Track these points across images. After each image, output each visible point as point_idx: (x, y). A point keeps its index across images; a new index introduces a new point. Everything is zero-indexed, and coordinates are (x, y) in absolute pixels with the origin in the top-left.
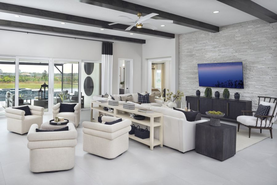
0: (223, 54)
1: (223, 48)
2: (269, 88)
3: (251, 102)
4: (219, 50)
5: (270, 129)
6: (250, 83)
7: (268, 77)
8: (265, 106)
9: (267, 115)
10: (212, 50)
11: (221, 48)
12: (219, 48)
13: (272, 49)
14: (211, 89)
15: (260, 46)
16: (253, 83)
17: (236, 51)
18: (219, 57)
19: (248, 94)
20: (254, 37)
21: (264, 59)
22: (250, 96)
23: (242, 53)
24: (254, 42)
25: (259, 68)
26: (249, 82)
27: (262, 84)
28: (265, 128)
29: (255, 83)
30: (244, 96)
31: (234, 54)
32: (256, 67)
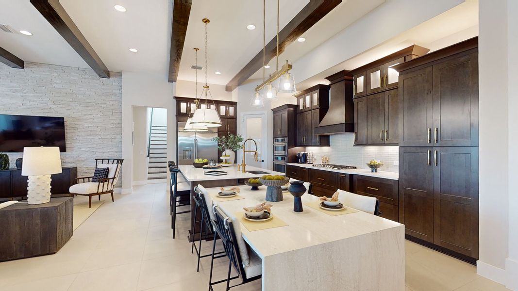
0: (31, 103)
1: (31, 95)
2: (99, 150)
3: (77, 167)
4: (22, 96)
5: (111, 192)
6: (75, 145)
7: (97, 138)
8: (103, 169)
9: (107, 178)
10: (7, 93)
11: (27, 94)
12: (23, 93)
13: (101, 106)
14: (7, 156)
15: (88, 101)
16: (78, 144)
17: (53, 102)
18: (23, 107)
19: (72, 159)
20: (80, 89)
21: (92, 117)
22: (75, 161)
23: (64, 106)
24: (80, 95)
25: (86, 127)
26: (73, 144)
27: (90, 146)
28: (103, 193)
29: (80, 144)
30: (67, 161)
31: (50, 106)
32: (83, 125)
